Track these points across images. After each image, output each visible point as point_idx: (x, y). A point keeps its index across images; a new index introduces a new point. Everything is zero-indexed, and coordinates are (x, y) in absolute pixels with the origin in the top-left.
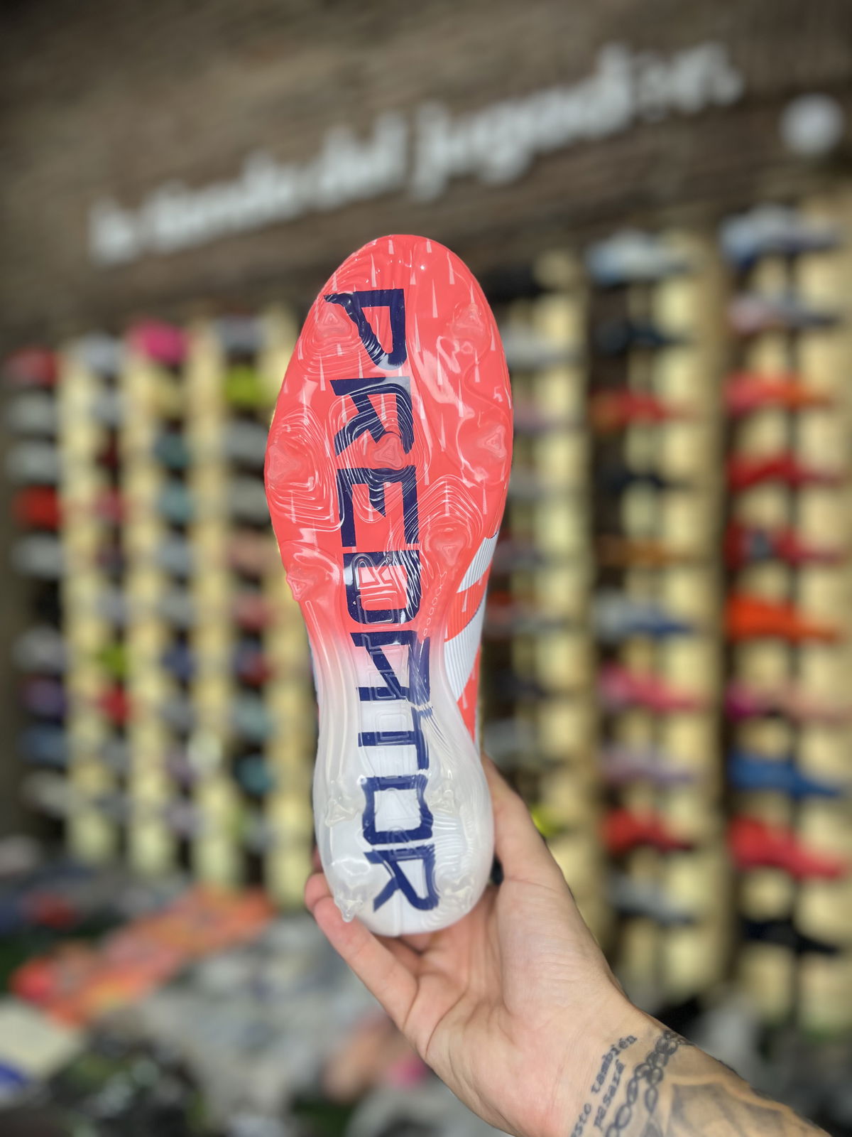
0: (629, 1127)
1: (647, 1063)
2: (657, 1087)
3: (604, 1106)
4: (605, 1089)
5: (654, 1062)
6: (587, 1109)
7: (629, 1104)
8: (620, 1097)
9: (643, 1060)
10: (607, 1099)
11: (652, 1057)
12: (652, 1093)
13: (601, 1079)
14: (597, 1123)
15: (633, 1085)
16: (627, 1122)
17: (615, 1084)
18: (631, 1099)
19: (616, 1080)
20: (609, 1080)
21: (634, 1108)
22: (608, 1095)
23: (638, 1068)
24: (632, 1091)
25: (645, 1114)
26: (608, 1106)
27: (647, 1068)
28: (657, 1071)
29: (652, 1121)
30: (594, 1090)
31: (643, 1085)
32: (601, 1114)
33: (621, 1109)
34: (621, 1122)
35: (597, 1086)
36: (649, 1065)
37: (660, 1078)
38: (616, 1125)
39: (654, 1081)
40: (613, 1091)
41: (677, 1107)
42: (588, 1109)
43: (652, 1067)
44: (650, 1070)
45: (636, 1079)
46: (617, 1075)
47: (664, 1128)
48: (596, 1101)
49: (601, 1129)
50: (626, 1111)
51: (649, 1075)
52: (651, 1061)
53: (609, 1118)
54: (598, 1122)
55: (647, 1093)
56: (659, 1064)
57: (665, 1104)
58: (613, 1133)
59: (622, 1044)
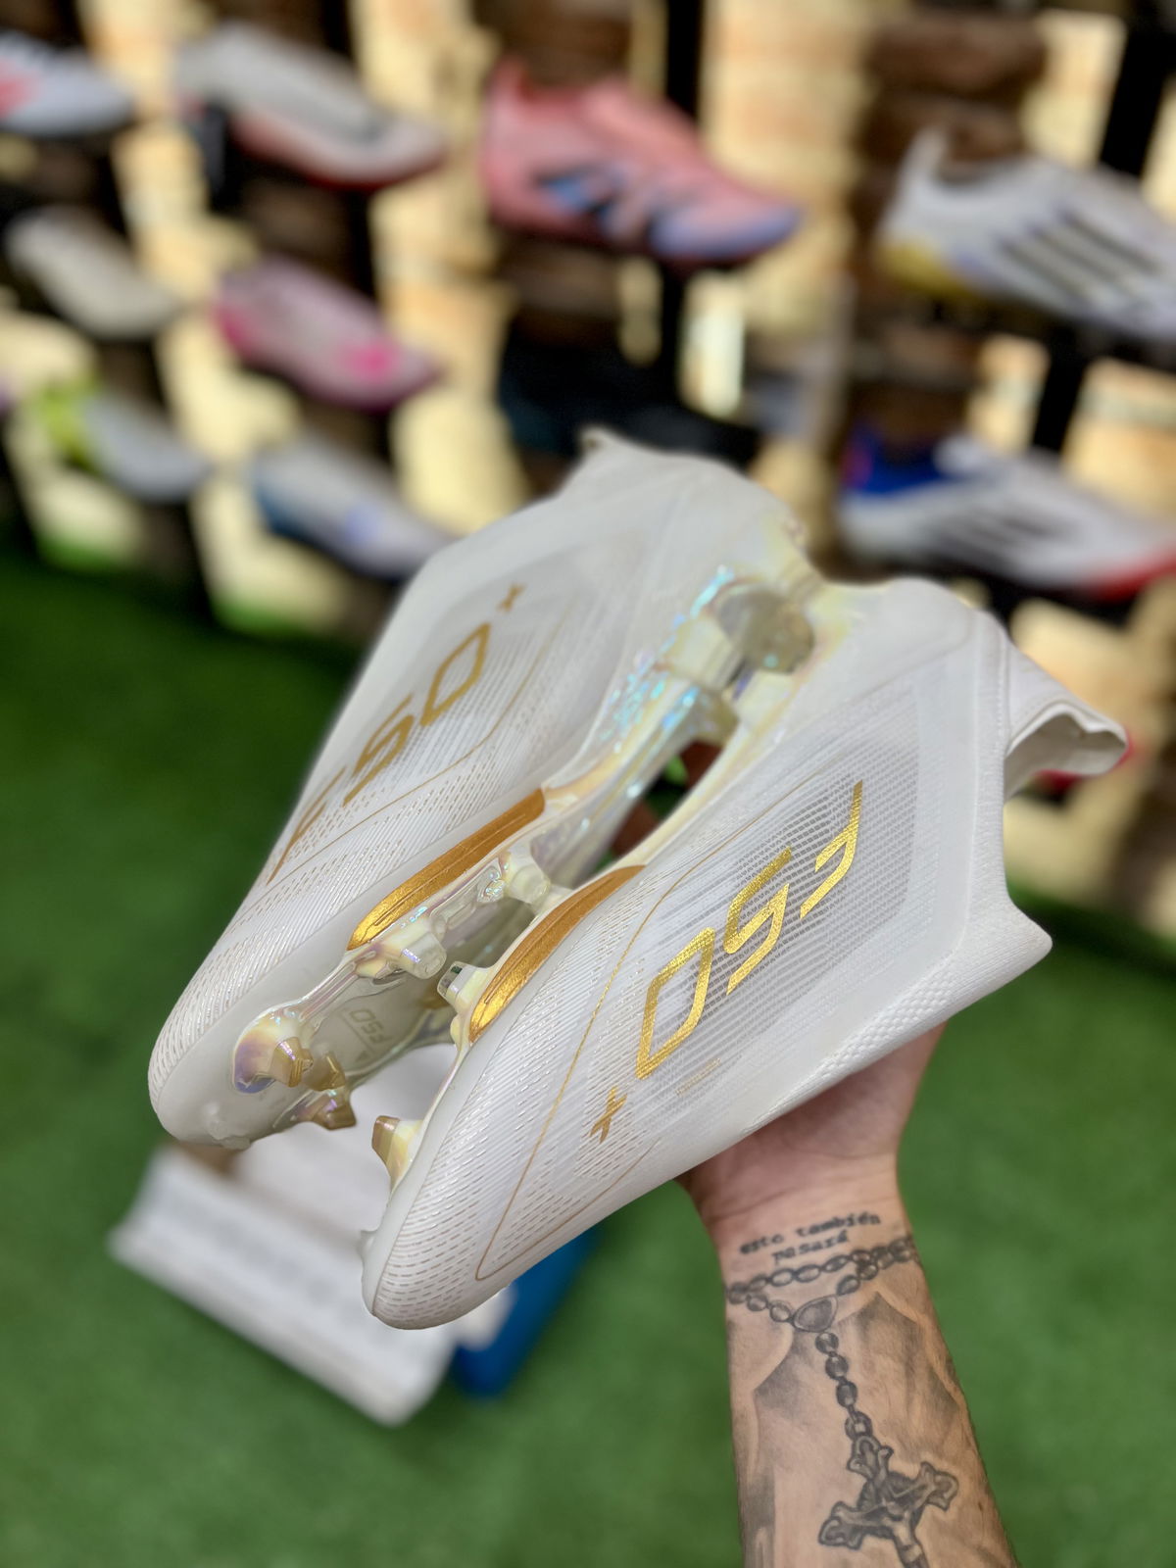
0: (805, 1285)
1: (870, 1253)
2: (862, 1282)
3: (797, 1251)
4: (811, 1240)
5: (877, 1259)
6: (776, 1239)
7: (822, 1268)
8: (820, 1257)
9: (868, 1245)
10: (805, 1248)
11: (879, 1251)
12: (853, 1282)
13: (815, 1230)
14: (777, 1256)
15: (842, 1261)
16: (808, 1280)
17: (824, 1244)
18: (829, 1267)
19: (829, 1243)
20: (822, 1237)
21: (824, 1276)
22: (811, 1246)
23: (859, 1251)
24: (835, 1263)
25: (831, 1289)
26: (801, 1253)
27: (867, 1258)
28: (873, 1268)
29: (833, 1301)
30: (800, 1231)
31: (850, 1269)
32: (789, 1253)
33: (814, 1266)
34: (802, 1276)
35: (805, 1232)
36: (871, 1256)
37: (871, 1277)
38: (795, 1274)
39: (863, 1275)
40: (817, 1247)
41: (866, 1316)
42: (778, 1239)
43: (873, 1261)
44: (867, 1262)
45: (849, 1258)
46: (834, 1241)
47: (839, 1318)
48: (793, 1241)
49: (777, 1263)
50: (815, 1272)
51: (862, 1266)
52: (875, 1254)
53: (795, 1263)
54: (779, 1256)
55: (850, 1278)
56: (880, 1264)
57: (856, 1302)
58: (786, 1276)
59: (863, 1219)
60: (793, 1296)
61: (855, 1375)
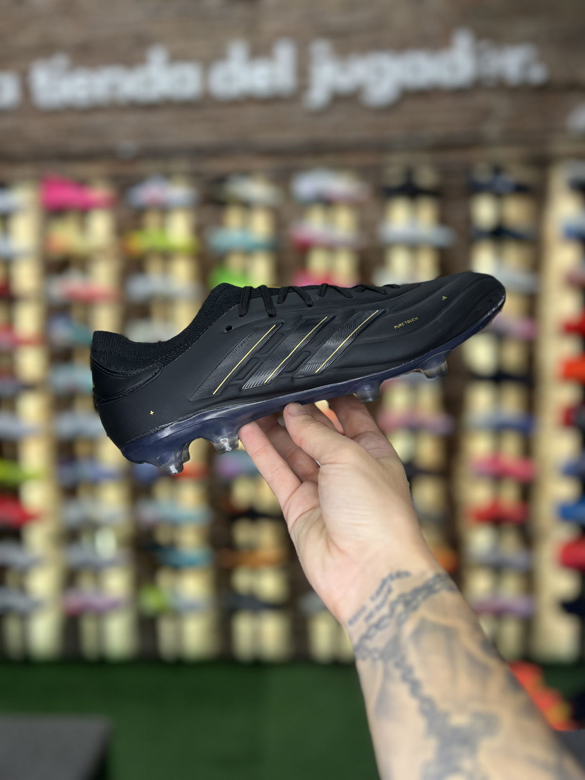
0: (383, 631)
1: (411, 594)
2: (410, 613)
3: (375, 611)
4: (378, 601)
5: (416, 595)
7: (388, 617)
8: (385, 610)
9: (408, 591)
10: (378, 608)
11: (417, 591)
12: (403, 616)
13: (378, 593)
14: (366, 619)
15: (395, 605)
16: (384, 627)
17: (384, 600)
18: (390, 615)
19: (386, 597)
20: (382, 596)
21: (389, 621)
22: (379, 605)
23: (402, 596)
24: (392, 610)
26: (377, 612)
27: (408, 598)
28: (414, 603)
29: (397, 634)
30: (373, 599)
31: (400, 608)
32: (370, 616)
33: (383, 618)
34: (380, 626)
35: (374, 596)
36: (412, 596)
37: (415, 608)
38: (377, 626)
39: (409, 609)
40: (382, 605)
41: (418, 633)
42: (364, 608)
43: (413, 599)
44: (409, 601)
45: (397, 602)
46: (387, 595)
47: (404, 641)
48: (371, 606)
49: (367, 624)
50: (386, 621)
51: (407, 604)
52: (414, 593)
53: (374, 620)
55: (400, 614)
56: (420, 598)
58: (373, 631)
59: (399, 575)
60: (379, 641)
61: (419, 674)
